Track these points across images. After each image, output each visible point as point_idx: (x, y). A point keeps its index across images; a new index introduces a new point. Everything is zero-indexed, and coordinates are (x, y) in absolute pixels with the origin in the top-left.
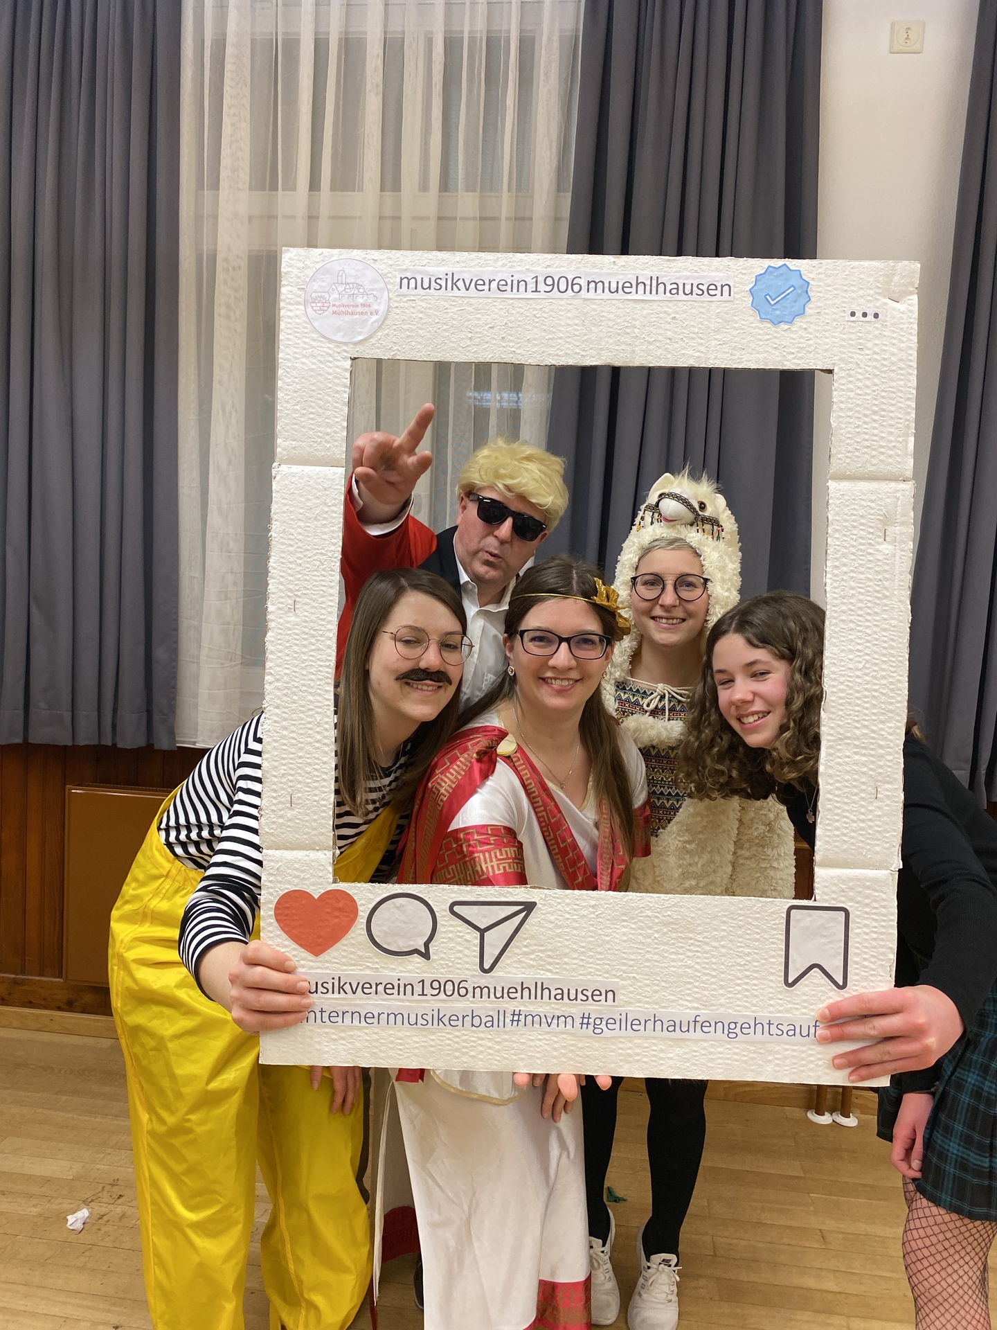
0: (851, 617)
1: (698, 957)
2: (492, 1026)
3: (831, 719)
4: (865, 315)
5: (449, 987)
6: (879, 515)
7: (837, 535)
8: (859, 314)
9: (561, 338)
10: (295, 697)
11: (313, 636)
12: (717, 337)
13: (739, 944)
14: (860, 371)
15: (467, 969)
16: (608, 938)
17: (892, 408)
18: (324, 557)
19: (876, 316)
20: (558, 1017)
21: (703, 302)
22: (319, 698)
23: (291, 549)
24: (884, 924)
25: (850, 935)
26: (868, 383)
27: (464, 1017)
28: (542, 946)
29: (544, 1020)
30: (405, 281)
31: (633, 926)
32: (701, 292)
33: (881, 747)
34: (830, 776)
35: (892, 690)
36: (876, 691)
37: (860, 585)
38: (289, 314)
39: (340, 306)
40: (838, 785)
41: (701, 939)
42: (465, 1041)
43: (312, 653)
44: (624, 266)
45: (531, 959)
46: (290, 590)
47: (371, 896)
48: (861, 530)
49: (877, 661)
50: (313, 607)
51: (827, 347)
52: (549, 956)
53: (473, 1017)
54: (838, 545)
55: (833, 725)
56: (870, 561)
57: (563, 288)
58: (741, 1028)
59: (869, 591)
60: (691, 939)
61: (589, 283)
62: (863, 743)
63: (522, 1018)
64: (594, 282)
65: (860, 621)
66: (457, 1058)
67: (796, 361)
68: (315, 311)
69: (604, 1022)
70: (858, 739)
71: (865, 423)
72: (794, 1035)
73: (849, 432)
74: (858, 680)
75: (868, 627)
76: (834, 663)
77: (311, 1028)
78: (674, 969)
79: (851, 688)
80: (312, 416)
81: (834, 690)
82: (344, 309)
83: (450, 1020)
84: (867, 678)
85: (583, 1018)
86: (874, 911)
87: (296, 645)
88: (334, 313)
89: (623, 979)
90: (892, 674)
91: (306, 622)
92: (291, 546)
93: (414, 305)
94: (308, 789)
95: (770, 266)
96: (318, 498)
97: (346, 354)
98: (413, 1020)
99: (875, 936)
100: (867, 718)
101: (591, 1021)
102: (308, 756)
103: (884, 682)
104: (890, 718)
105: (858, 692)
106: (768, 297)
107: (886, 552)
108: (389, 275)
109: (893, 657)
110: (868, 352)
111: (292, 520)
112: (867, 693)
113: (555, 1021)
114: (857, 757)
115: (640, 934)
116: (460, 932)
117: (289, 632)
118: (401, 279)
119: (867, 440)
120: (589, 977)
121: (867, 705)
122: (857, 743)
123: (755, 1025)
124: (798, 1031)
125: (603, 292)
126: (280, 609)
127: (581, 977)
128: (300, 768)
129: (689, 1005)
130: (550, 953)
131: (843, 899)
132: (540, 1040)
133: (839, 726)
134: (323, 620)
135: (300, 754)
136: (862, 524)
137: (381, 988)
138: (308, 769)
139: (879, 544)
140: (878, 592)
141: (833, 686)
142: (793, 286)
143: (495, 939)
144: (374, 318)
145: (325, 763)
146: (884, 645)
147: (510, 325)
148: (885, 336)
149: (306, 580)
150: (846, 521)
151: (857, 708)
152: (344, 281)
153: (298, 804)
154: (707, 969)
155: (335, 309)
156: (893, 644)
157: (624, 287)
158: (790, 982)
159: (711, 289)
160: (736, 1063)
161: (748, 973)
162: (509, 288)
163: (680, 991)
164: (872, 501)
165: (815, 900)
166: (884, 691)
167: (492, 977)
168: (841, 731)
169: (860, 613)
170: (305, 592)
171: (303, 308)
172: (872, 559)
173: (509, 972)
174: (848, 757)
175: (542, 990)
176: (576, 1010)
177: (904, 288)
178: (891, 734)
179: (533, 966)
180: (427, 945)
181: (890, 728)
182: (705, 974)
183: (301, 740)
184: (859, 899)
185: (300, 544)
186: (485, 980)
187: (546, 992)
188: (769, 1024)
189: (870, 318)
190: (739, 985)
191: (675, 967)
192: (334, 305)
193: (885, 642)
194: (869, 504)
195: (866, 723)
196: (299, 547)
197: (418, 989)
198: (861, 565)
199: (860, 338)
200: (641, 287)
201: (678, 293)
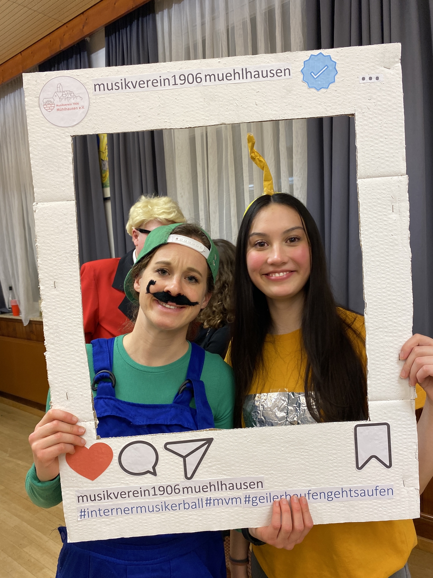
0: (377, 259)
1: (307, 458)
2: (196, 507)
3: (371, 318)
4: (370, 78)
5: (169, 489)
6: (388, 197)
7: (365, 212)
8: (367, 79)
9: (193, 111)
10: (62, 337)
11: (68, 301)
12: (285, 101)
13: (329, 449)
14: (371, 113)
15: (178, 478)
16: (255, 454)
17: (391, 133)
18: (69, 255)
19: (377, 78)
20: (232, 499)
21: (274, 81)
22: (75, 337)
23: (49, 252)
24: (409, 429)
25: (391, 437)
26: (375, 119)
27: (179, 505)
28: (219, 461)
29: (224, 501)
30: (97, 87)
31: (269, 445)
32: (272, 75)
33: (400, 331)
34: (373, 350)
35: (404, 298)
36: (394, 299)
37: (381, 239)
38: (32, 113)
39: (61, 105)
40: (377, 355)
41: (308, 448)
42: (181, 517)
43: (69, 311)
44: (225, 64)
45: (214, 469)
46: (51, 276)
47: (119, 444)
48: (379, 207)
49: (394, 282)
50: (66, 284)
51: (350, 100)
52: (223, 467)
53: (184, 504)
54: (367, 217)
55: (372, 321)
56: (385, 225)
57: (191, 81)
58: (335, 494)
59: (386, 243)
60: (302, 449)
61: (206, 76)
62: (390, 330)
63: (212, 501)
64: (209, 75)
65: (383, 260)
66: (178, 527)
67: (332, 111)
68: (47, 110)
69: (258, 499)
70: (387, 328)
71: (376, 144)
72: (365, 495)
73: (367, 150)
74: (384, 294)
75: (388, 263)
76: (370, 286)
77: (94, 520)
78: (294, 466)
79: (380, 299)
80: (52, 173)
81: (371, 301)
82: (63, 107)
83: (172, 507)
84: (389, 293)
85: (246, 498)
86: (403, 423)
87: (59, 307)
88: (58, 110)
89: (266, 475)
90: (403, 289)
91: (63, 293)
92: (49, 250)
93: (104, 100)
94: (76, 389)
95: (312, 55)
96: (61, 220)
97: (68, 134)
98: (151, 509)
99: (405, 437)
100: (391, 316)
101: (251, 499)
102: (74, 370)
103: (399, 294)
104: (404, 314)
105: (384, 301)
106: (312, 74)
107: (394, 218)
108: (88, 84)
109: (403, 279)
110: (374, 101)
111: (48, 235)
112: (389, 301)
113: (230, 501)
114: (386, 338)
115: (274, 449)
116: (171, 459)
117: (54, 300)
118: (95, 85)
119: (378, 154)
120: (247, 476)
121: (390, 308)
122: (386, 330)
123: (342, 492)
124: (366, 493)
125: (215, 81)
126: (47, 287)
127: (243, 476)
128: (70, 377)
129: (305, 485)
130: (224, 465)
131: (385, 418)
132: (223, 512)
133: (375, 321)
134: (72, 291)
135: (69, 370)
136: (379, 204)
137: (131, 494)
138: (75, 377)
139: (390, 214)
140: (391, 242)
141: (370, 299)
142: (326, 65)
143: (192, 461)
144: (82, 110)
145: (83, 373)
146: (398, 273)
147: (162, 106)
148: (383, 90)
149: (60, 269)
150: (370, 203)
151: (385, 311)
152: (61, 91)
153: (71, 398)
154: (313, 464)
155: (58, 107)
156: (402, 271)
157: (227, 77)
158: (359, 467)
159: (278, 73)
160: (334, 514)
161: (335, 464)
162: (159, 84)
163: (298, 478)
164: (384, 190)
165: (370, 420)
166: (400, 299)
167: (193, 481)
168: (377, 324)
169: (382, 255)
170: (60, 276)
171: (38, 109)
172: (386, 223)
173: (202, 477)
174: (382, 338)
175: (222, 485)
176: (241, 493)
177: (392, 60)
178: (405, 323)
179: (216, 473)
180: (154, 467)
181: (404, 319)
182: (312, 467)
183: (68, 361)
184: (395, 417)
185: (54, 249)
186: (188, 483)
187: (224, 486)
188: (350, 491)
189: (374, 80)
190: (331, 471)
191: (295, 465)
192: (57, 105)
193: (398, 271)
194: (382, 191)
195: (391, 318)
196: (54, 250)
197: (152, 492)
198: (380, 228)
199: (369, 93)
200: (237, 75)
201: (259, 77)
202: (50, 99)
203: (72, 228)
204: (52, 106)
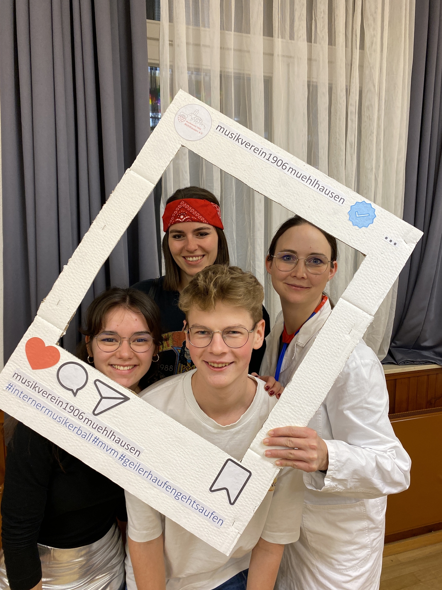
0: (318, 357)
1: (181, 458)
2: (85, 438)
3: (288, 392)
4: (391, 241)
5: (77, 412)
6: (352, 322)
7: (331, 321)
8: (389, 240)
9: (267, 183)
10: (83, 263)
11: (104, 243)
12: (328, 217)
13: (200, 462)
14: (377, 262)
15: (87, 408)
16: (150, 429)
17: (381, 284)
18: (126, 215)
19: (395, 244)
20: (112, 450)
21: (330, 200)
22: (92, 269)
23: (115, 205)
24: (263, 488)
25: (247, 484)
26: (377, 268)
27: (75, 428)
28: (122, 417)
29: (106, 447)
30: (220, 128)
31: (163, 430)
32: (331, 196)
33: (301, 415)
34: (275, 415)
35: (319, 395)
36: (312, 391)
37: (329, 346)
38: (168, 115)
39: (189, 123)
40: (276, 420)
41: (186, 451)
42: (70, 437)
43: (100, 250)
44: (307, 169)
45: (115, 420)
46: (106, 220)
47: (67, 358)
48: (342, 324)
49: (319, 380)
50: (111, 232)
51: (369, 245)
52: (123, 423)
53: (79, 430)
54: (329, 325)
56: (338, 338)
57: (279, 164)
58: (182, 497)
59: (331, 350)
60: (183, 449)
61: (290, 168)
62: (295, 409)
63: (98, 441)
64: (293, 169)
65: (321, 360)
66: (63, 442)
67: (354, 244)
68: (179, 120)
69: (129, 462)
70: (294, 406)
71: (367, 283)
72: (202, 512)
73: (359, 283)
74: (307, 383)
75: (323, 364)
76: (301, 371)
77: (14, 396)
78: (169, 458)
79: (302, 384)
80: (154, 158)
81: (295, 381)
82: (190, 125)
83: (69, 426)
84: (311, 384)
85: (122, 456)
86: (262, 480)
87: (96, 243)
88: (185, 124)
89: (147, 449)
90: (322, 388)
91: (105, 236)
92: (116, 203)
93: (218, 138)
94: (67, 302)
95: (364, 201)
96: (138, 191)
97: (181, 142)
98: (55, 417)
99: (257, 490)
100: (302, 400)
101: (124, 459)
102: (75, 289)
103: (317, 390)
104: (312, 405)
105: (304, 387)
106: (357, 213)
107: (347, 339)
108: (215, 122)
109: (326, 382)
110: (384, 256)
111: (123, 194)
112: (308, 390)
113: (110, 450)
114: (289, 413)
115: (164, 435)
116: (94, 393)
117: (96, 236)
118: (219, 126)
119: (364, 290)
120: (134, 440)
121: (305, 395)
122: (293, 408)
123: (188, 499)
124: (204, 511)
125: (294, 175)
126: (98, 225)
127: (131, 439)
128: (69, 292)
129: (167, 475)
130: (124, 422)
131: (252, 468)
132: (100, 454)
133: (289, 397)
134: (112, 239)
135: (72, 286)
136: (344, 322)
137: (50, 397)
138: (72, 294)
139: (346, 334)
140: (335, 353)
142: (369, 214)
143: (106, 404)
144: (199, 135)
145: (80, 295)
146: (326, 375)
147: (250, 167)
148: (394, 254)
149: (114, 220)
150: (338, 318)
151: (301, 394)
152: (196, 115)
153: (60, 305)
154: (182, 465)
155: (187, 123)
156: (329, 377)
157: (303, 177)
158: (212, 489)
159: (336, 197)
160: (172, 510)
161: (197, 476)
162: (258, 152)
163: (166, 468)
164: (353, 316)
166: (315, 394)
167: (96, 418)
168: (289, 399)
169: (323, 357)
170: (111, 224)
171: (174, 115)
173: (103, 420)
174: (286, 411)
175: (112, 435)
176: (121, 451)
177: (412, 239)
178: (308, 412)
179: (114, 424)
180: (78, 390)
181: (310, 409)
182: (180, 467)
183: (76, 281)
184: (258, 472)
185: (120, 204)
186: (92, 417)
187: (113, 437)
188: (194, 502)
189: (392, 243)
190: (191, 479)
192: (187, 121)
193: (326, 374)
194: (351, 316)
195: (301, 402)
196: (119, 206)
197: (64, 406)
198: (334, 338)
199: (384, 249)
200: (309, 181)
201: (322, 191)
202: (185, 115)
203: (141, 200)
204: (184, 119)
